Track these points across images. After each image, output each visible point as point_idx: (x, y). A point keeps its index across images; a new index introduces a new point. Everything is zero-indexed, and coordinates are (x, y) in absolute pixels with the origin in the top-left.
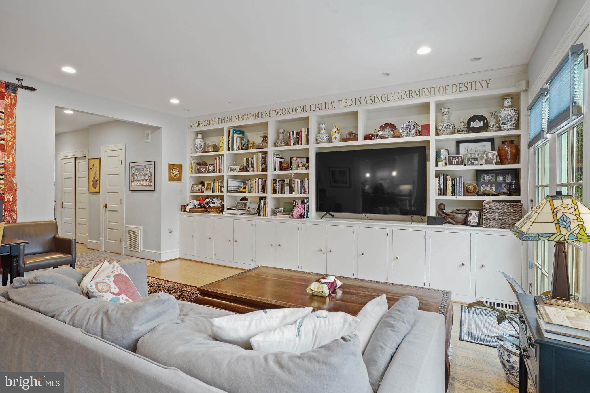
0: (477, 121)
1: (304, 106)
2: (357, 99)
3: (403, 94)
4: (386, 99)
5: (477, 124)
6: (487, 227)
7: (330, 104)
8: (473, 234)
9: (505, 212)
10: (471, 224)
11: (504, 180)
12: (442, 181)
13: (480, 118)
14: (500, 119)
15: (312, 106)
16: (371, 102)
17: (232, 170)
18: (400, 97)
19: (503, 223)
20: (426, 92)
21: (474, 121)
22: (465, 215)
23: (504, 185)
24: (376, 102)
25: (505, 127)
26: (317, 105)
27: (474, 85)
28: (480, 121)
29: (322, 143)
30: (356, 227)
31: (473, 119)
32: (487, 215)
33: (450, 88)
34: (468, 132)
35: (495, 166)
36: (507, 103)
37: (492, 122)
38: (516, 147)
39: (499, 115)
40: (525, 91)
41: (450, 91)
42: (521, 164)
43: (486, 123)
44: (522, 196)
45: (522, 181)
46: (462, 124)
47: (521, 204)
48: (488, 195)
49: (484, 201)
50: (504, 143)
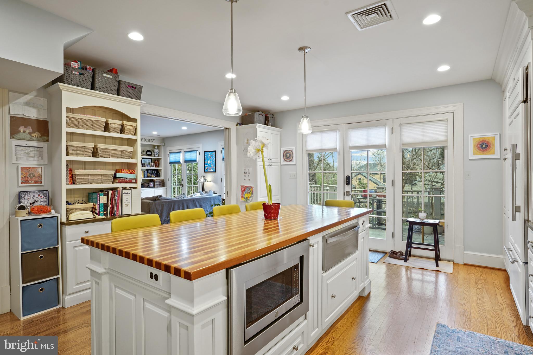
0: (149, 152)
5: (149, 153)
6: (156, 187)
8: (154, 189)
9: (160, 182)
10: (151, 187)
11: (155, 172)
14: (155, 153)
19: (160, 186)
21: (148, 152)
22: (148, 184)
23: (155, 174)
25: (156, 155)
27: (150, 140)
28: (150, 152)
31: (148, 151)
32: (156, 184)
34: (146, 155)
35: (154, 168)
36: (156, 148)
37: (153, 153)
38: (159, 162)
39: (154, 151)
40: (163, 146)
41: (143, 140)
42: (162, 167)
43: (151, 153)
44: (162, 177)
45: (162, 173)
46: (144, 152)
47: (164, 180)
48: (153, 177)
49: (154, 179)
50: (155, 160)
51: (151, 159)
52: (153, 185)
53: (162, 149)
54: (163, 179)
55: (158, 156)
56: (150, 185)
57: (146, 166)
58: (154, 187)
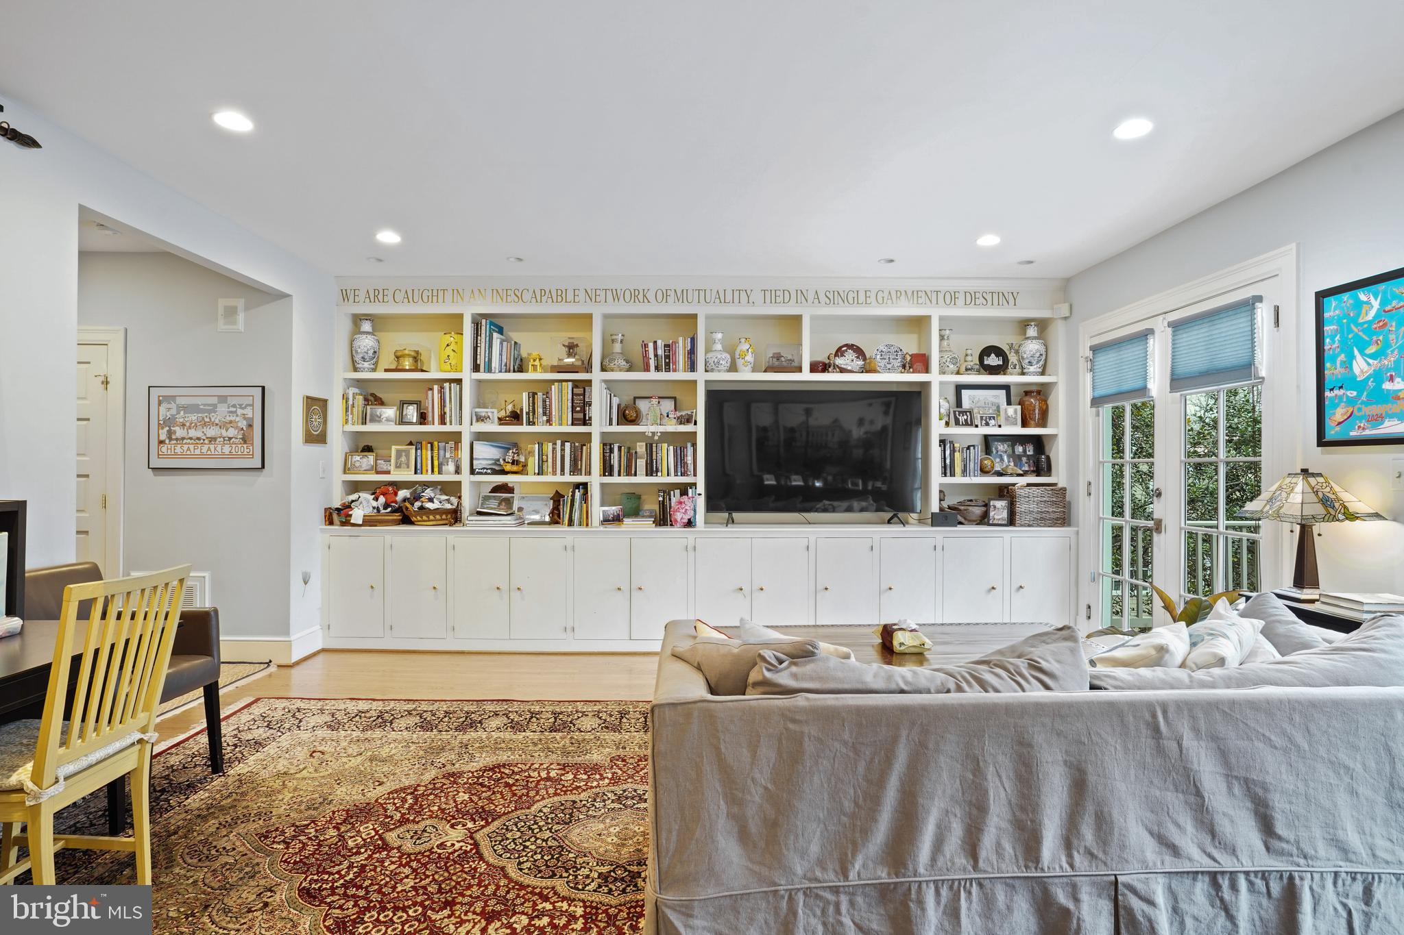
0: (993, 355)
1: (685, 291)
2: (799, 292)
3: (886, 295)
4: (856, 299)
5: (993, 360)
6: (1022, 526)
7: (743, 294)
8: (1007, 537)
9: (1045, 501)
10: (995, 522)
11: (1025, 451)
12: (948, 452)
13: (998, 351)
14: (1025, 356)
15: (702, 294)
16: (828, 301)
17: (480, 419)
18: (880, 300)
19: (1042, 519)
20: (923, 297)
21: (989, 356)
22: (984, 509)
23: (1024, 459)
24: (836, 302)
25: (1032, 369)
26: (714, 293)
27: (995, 296)
28: (997, 356)
29: (719, 371)
30: (812, 539)
31: (988, 351)
32: (1021, 507)
33: (961, 297)
34: (979, 372)
35: (1018, 430)
36: (1032, 332)
37: (1013, 358)
38: (1045, 401)
39: (1022, 349)
40: (1066, 318)
41: (960, 301)
42: (1056, 428)
43: (1006, 360)
44: (1059, 477)
45: (1059, 454)
46: (969, 358)
47: (1064, 489)
48: (1011, 475)
49: (1014, 485)
50: (1027, 393)
51: (1006, 387)
52: (1005, 514)
53: (1059, 333)
54: (1060, 485)
55: (1043, 373)
56: (992, 514)
57: (977, 422)
58: (1011, 522)
